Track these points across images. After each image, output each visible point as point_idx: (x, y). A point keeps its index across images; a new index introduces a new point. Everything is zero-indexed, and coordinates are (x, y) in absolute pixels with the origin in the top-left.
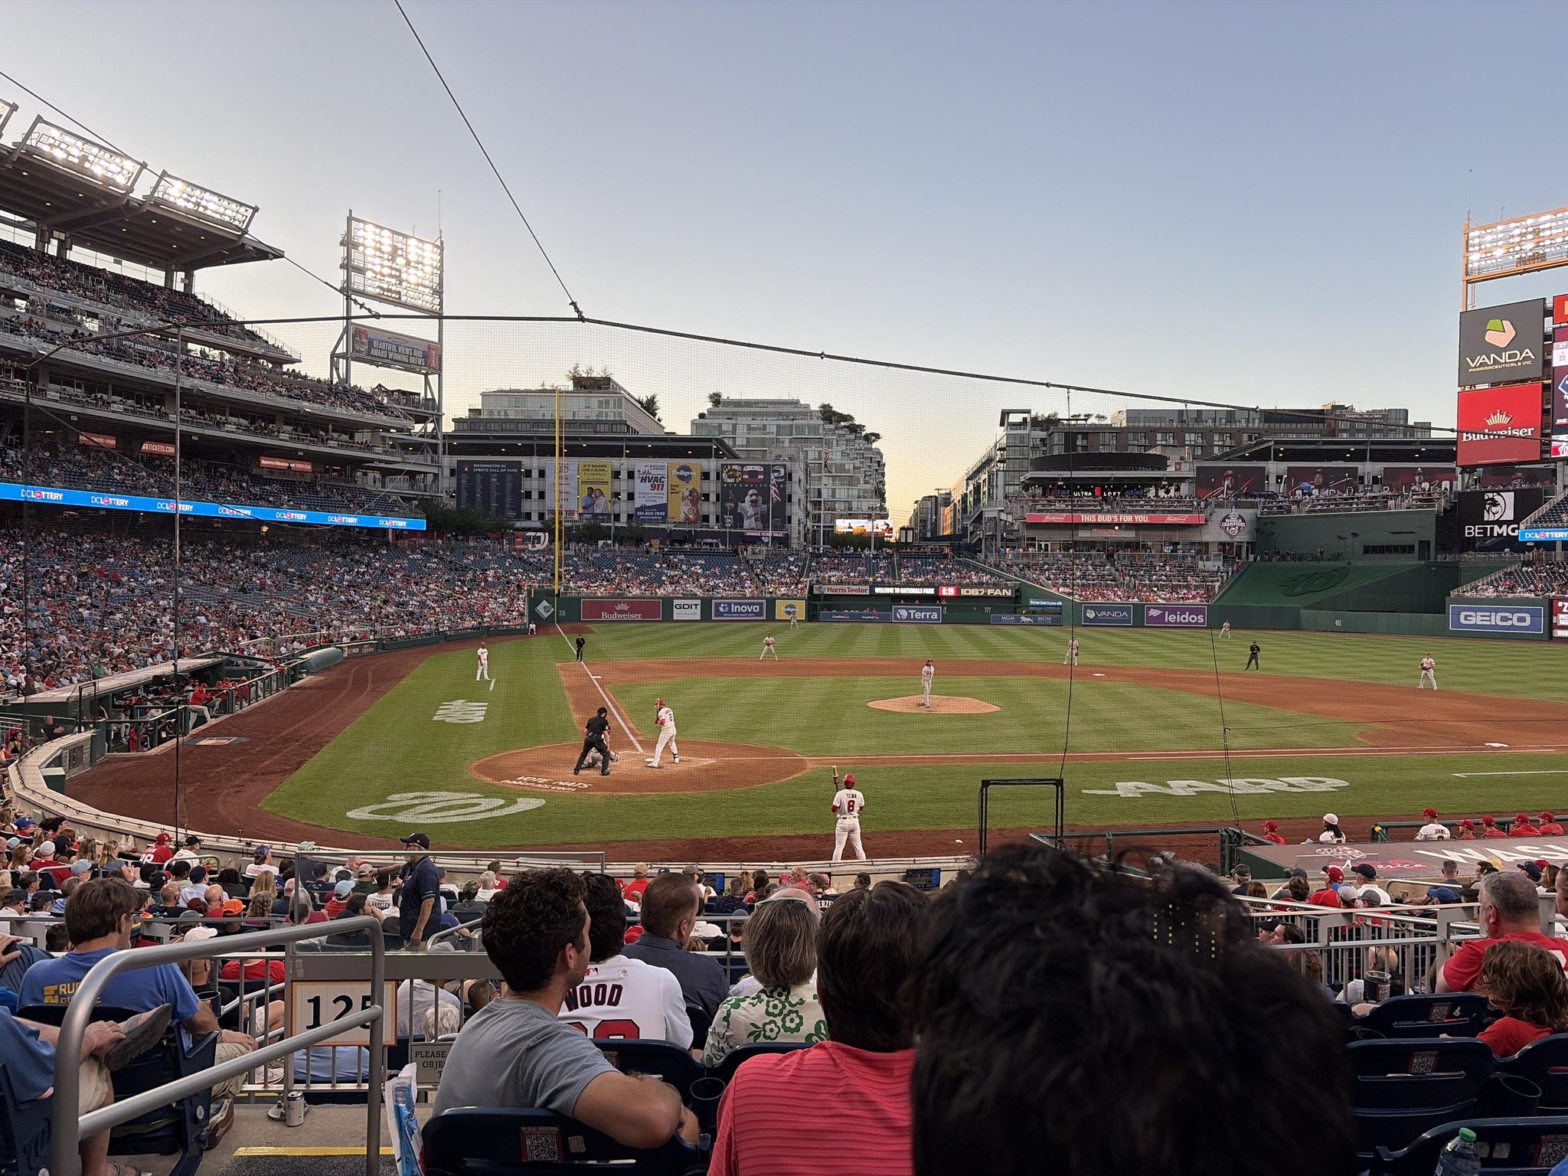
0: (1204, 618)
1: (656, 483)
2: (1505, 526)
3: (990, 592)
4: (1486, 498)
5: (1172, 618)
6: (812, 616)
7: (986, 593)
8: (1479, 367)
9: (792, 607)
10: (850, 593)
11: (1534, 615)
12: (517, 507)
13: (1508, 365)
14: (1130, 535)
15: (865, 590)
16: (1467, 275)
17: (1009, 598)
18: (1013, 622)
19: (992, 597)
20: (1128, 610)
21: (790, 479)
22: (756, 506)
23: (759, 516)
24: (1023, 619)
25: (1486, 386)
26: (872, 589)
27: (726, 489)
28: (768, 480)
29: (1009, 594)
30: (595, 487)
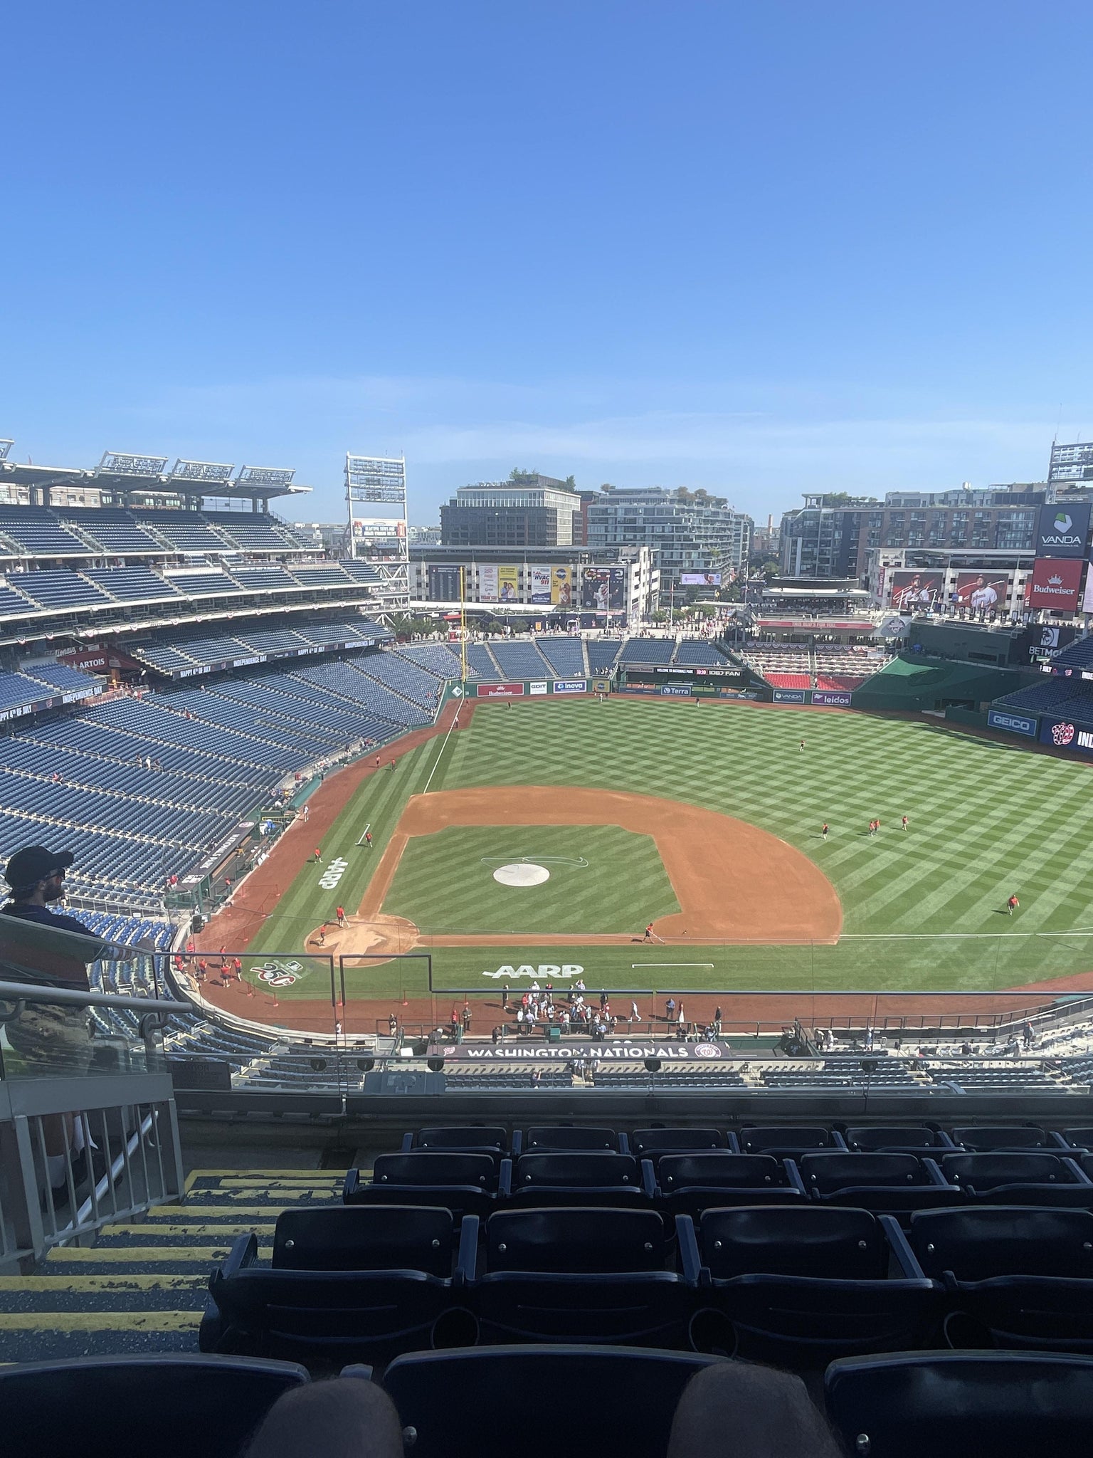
0: (848, 701)
1: (544, 579)
2: (1052, 650)
3: (727, 673)
4: (1043, 630)
5: (829, 700)
7: (725, 674)
8: (1048, 544)
10: (643, 671)
11: (1031, 724)
13: (1064, 546)
15: (651, 670)
17: (738, 677)
19: (729, 677)
20: (801, 694)
21: (627, 577)
22: (605, 595)
23: (607, 601)
24: (740, 696)
25: (1050, 557)
26: (655, 669)
27: (586, 583)
28: (613, 578)
29: (739, 675)
30: (508, 582)
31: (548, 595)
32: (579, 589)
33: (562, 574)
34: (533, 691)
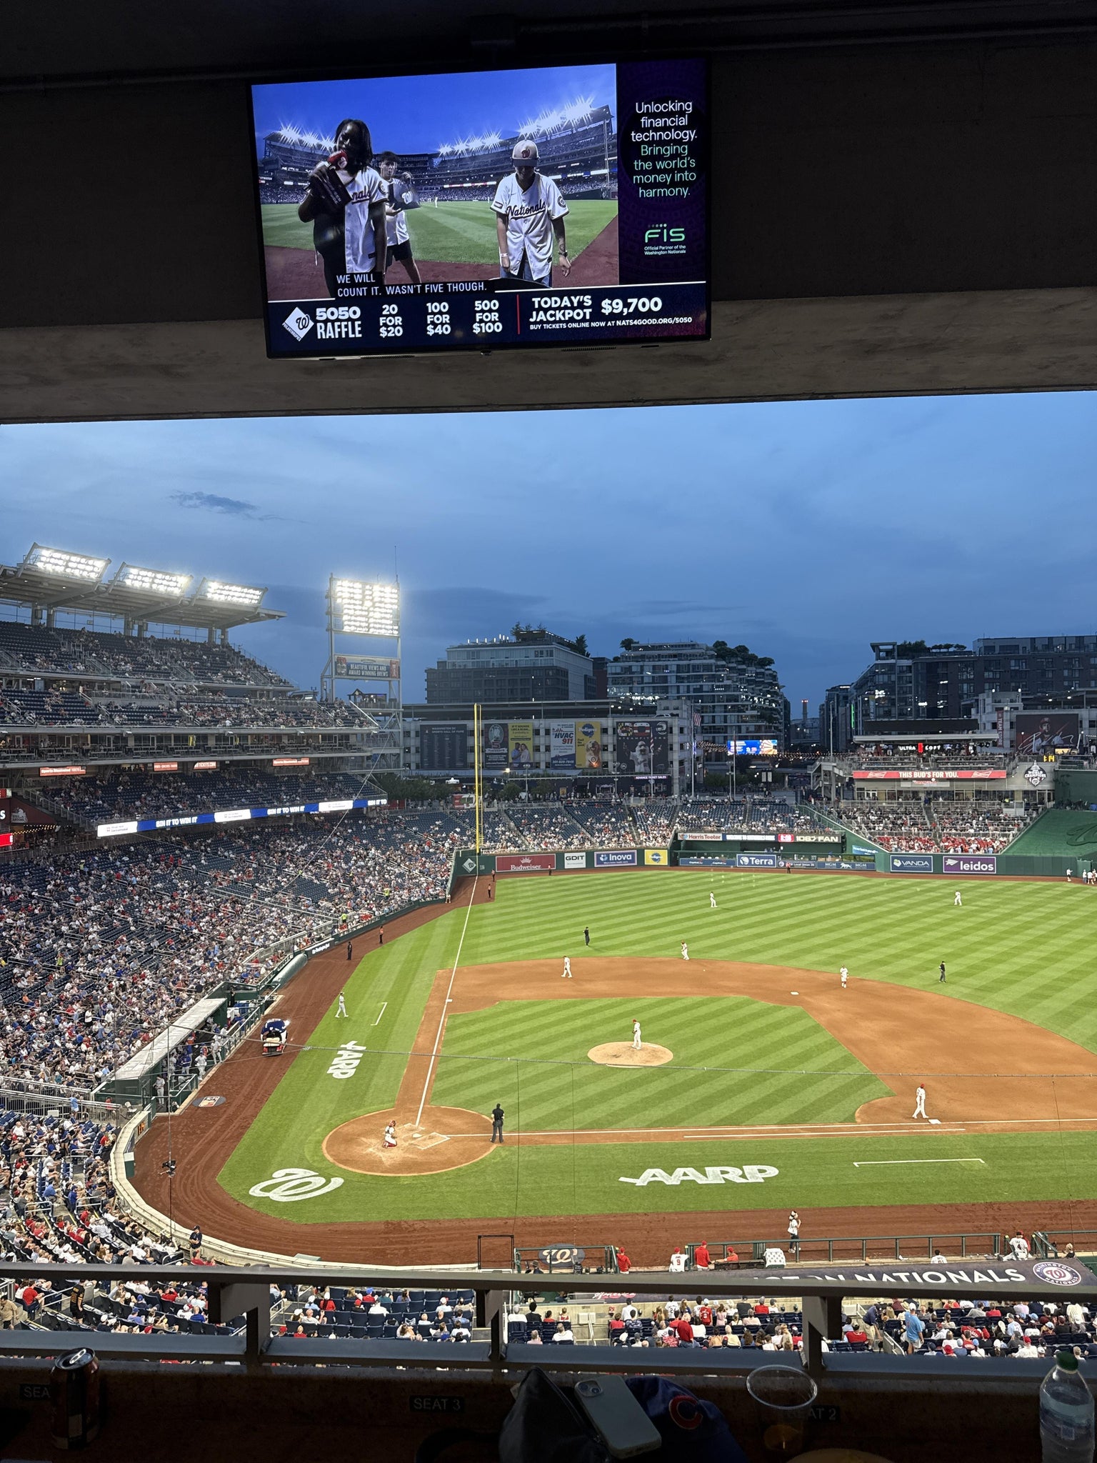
0: (993, 867)
1: (566, 738)
3: (820, 838)
5: (966, 867)
6: (674, 862)
7: (817, 840)
9: (657, 855)
10: (708, 839)
12: (464, 759)
15: (719, 837)
17: (835, 844)
18: (833, 868)
20: (929, 860)
21: (671, 732)
22: (645, 754)
23: (647, 762)
24: (843, 865)
26: (724, 837)
27: (620, 741)
28: (656, 734)
30: (521, 742)
31: (572, 757)
32: (610, 748)
33: (590, 730)
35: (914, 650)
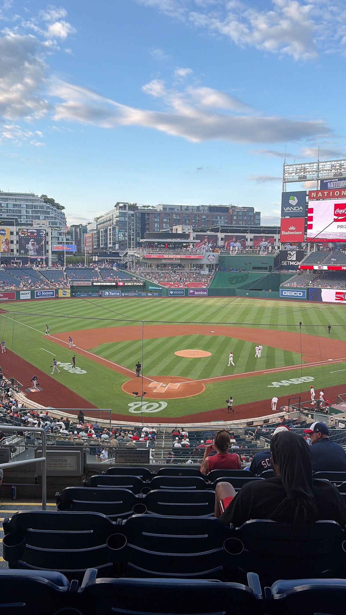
0: (207, 293)
2: (293, 262)
3: (135, 284)
4: (288, 253)
5: (196, 293)
6: (74, 296)
7: (134, 284)
8: (287, 211)
9: (65, 292)
10: (84, 285)
11: (304, 292)
13: (295, 211)
14: (179, 262)
15: (90, 284)
16: (284, 180)
17: (142, 286)
18: (146, 296)
19: (136, 286)
20: (183, 291)
21: (47, 235)
22: (34, 246)
23: (35, 250)
24: (149, 294)
25: (288, 217)
26: (92, 283)
27: (21, 239)
28: (39, 235)
29: (142, 284)
32: (15, 242)
34: (22, 297)
35: (133, 207)
